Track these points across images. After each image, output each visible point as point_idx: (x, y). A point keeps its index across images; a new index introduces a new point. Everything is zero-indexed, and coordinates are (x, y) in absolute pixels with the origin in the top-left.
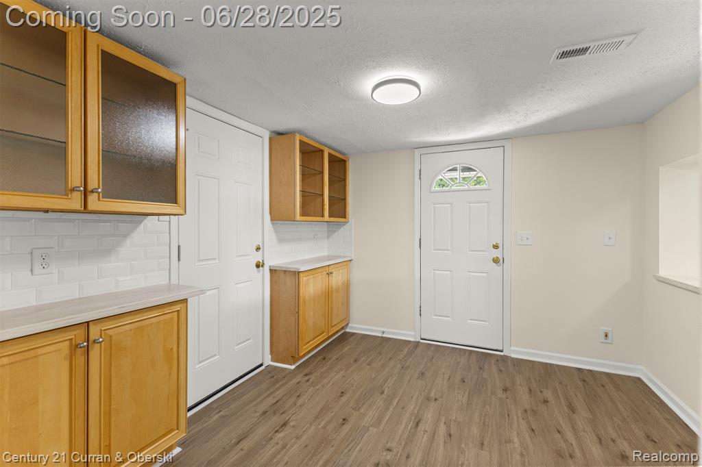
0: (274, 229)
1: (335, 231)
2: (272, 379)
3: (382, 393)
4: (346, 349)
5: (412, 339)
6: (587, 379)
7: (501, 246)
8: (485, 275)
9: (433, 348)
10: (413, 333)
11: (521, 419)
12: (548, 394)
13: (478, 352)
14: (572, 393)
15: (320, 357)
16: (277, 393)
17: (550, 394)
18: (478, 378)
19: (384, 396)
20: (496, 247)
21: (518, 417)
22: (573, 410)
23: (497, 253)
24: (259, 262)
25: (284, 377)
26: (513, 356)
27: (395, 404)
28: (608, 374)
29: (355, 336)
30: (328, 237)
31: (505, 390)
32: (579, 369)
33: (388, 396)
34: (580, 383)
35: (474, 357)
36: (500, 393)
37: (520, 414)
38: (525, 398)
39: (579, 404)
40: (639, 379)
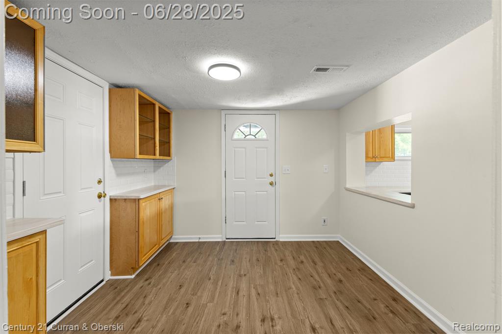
0: (113, 164)
1: (161, 167)
2: (116, 290)
3: (210, 279)
4: (174, 255)
5: (220, 240)
6: (317, 245)
7: (274, 174)
8: (265, 193)
9: (235, 244)
10: (221, 236)
11: (293, 274)
12: (302, 258)
13: (262, 241)
14: (313, 255)
15: (155, 264)
16: (125, 299)
17: (303, 257)
18: (266, 257)
19: (212, 281)
20: (271, 175)
21: (291, 274)
22: (315, 264)
23: (272, 179)
24: (101, 193)
25: (127, 286)
26: (281, 240)
27: (220, 284)
28: (325, 242)
29: (178, 245)
30: (154, 171)
31: (281, 260)
32: (313, 242)
33: (214, 280)
34: (315, 249)
35: (260, 245)
36: (279, 263)
37: (292, 272)
38: (292, 262)
39: (317, 259)
40: (338, 241)
